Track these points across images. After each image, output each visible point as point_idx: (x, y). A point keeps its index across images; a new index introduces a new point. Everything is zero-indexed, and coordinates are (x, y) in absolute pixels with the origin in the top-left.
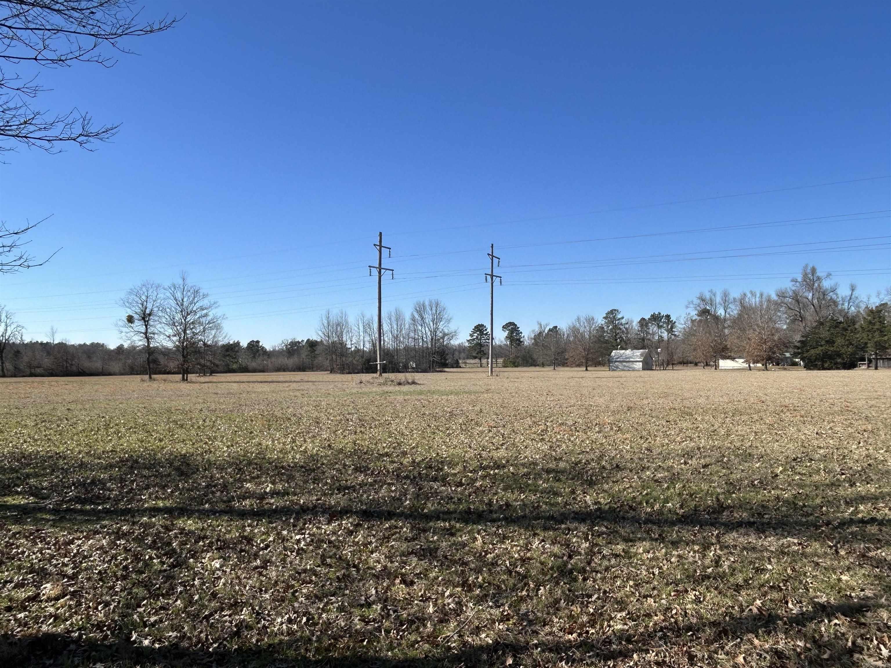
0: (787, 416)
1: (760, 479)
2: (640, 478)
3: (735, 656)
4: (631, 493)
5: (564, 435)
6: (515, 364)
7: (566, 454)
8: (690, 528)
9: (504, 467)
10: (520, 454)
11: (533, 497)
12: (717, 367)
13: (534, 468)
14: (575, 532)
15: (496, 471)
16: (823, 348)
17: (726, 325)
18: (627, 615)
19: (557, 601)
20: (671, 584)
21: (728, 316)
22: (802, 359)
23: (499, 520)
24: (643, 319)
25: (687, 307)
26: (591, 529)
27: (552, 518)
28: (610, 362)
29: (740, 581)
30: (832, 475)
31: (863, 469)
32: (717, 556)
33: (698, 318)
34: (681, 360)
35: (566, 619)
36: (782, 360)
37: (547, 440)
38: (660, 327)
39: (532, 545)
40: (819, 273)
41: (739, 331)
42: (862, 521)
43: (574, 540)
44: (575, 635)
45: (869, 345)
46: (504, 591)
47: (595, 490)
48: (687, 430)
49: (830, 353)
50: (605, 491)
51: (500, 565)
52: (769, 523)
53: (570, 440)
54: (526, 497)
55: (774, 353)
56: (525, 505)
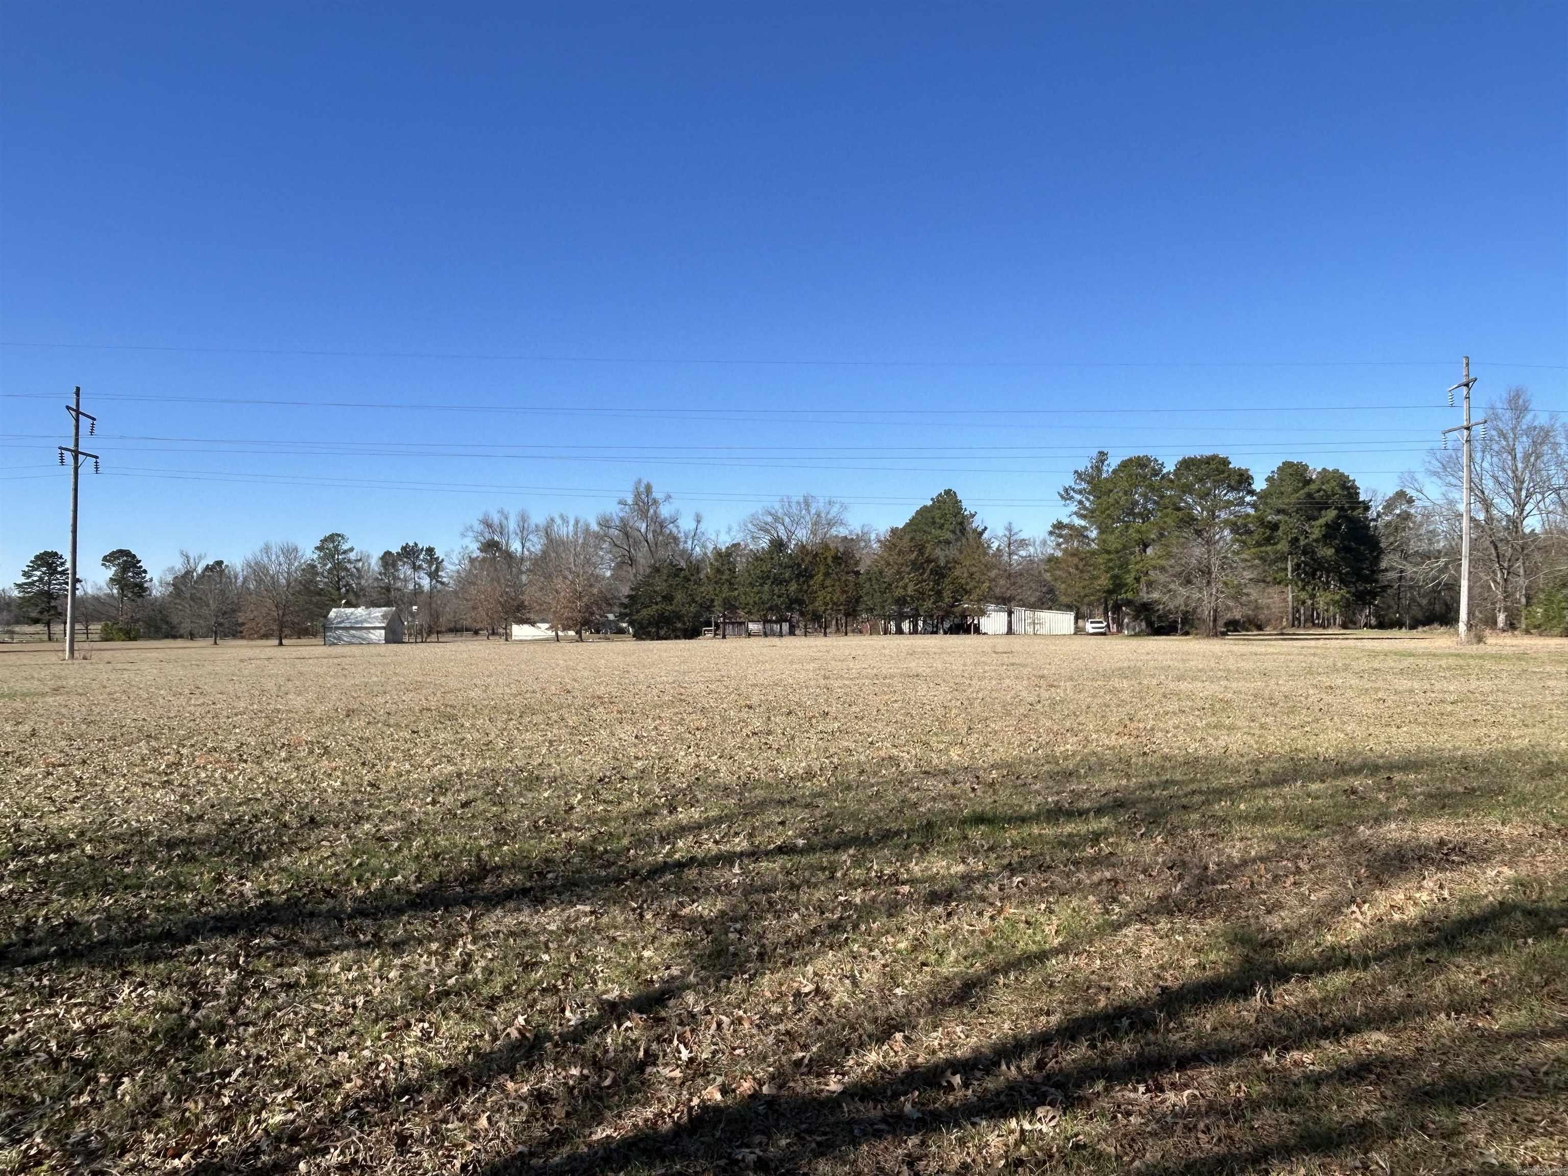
0: (599, 713)
1: (548, 817)
2: (350, 837)
3: (475, 1119)
4: (331, 867)
5: (215, 770)
6: (130, 635)
7: (212, 806)
8: (428, 913)
9: (72, 845)
10: (111, 816)
11: (132, 899)
12: (507, 636)
13: (141, 842)
14: (212, 956)
15: (52, 856)
16: (658, 607)
17: (524, 569)
18: (294, 1093)
19: (156, 1099)
20: (382, 1019)
21: (526, 553)
22: (631, 623)
23: (46, 957)
24: (388, 554)
25: (463, 536)
26: (246, 946)
27: (168, 935)
28: (326, 628)
29: (498, 991)
30: (648, 799)
31: (689, 786)
32: (467, 954)
33: (482, 555)
34: (452, 625)
35: (172, 1130)
36: (603, 624)
37: (176, 783)
38: (416, 568)
39: (114, 997)
40: (657, 494)
41: (542, 579)
42: (681, 865)
43: (208, 972)
44: (185, 1157)
45: (716, 603)
46: (38, 1104)
47: (263, 871)
48: (445, 744)
49: (667, 614)
50: (283, 870)
51: (34, 1052)
52: (552, 887)
53: (225, 779)
54: (116, 901)
55: (592, 614)
56: (110, 918)
